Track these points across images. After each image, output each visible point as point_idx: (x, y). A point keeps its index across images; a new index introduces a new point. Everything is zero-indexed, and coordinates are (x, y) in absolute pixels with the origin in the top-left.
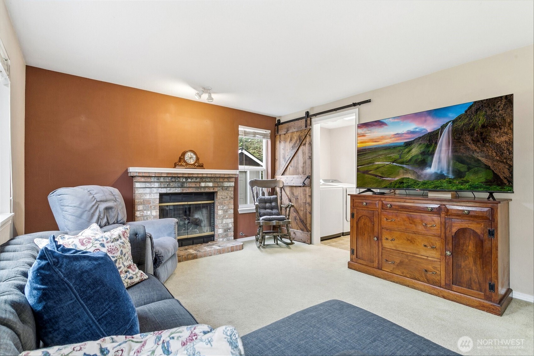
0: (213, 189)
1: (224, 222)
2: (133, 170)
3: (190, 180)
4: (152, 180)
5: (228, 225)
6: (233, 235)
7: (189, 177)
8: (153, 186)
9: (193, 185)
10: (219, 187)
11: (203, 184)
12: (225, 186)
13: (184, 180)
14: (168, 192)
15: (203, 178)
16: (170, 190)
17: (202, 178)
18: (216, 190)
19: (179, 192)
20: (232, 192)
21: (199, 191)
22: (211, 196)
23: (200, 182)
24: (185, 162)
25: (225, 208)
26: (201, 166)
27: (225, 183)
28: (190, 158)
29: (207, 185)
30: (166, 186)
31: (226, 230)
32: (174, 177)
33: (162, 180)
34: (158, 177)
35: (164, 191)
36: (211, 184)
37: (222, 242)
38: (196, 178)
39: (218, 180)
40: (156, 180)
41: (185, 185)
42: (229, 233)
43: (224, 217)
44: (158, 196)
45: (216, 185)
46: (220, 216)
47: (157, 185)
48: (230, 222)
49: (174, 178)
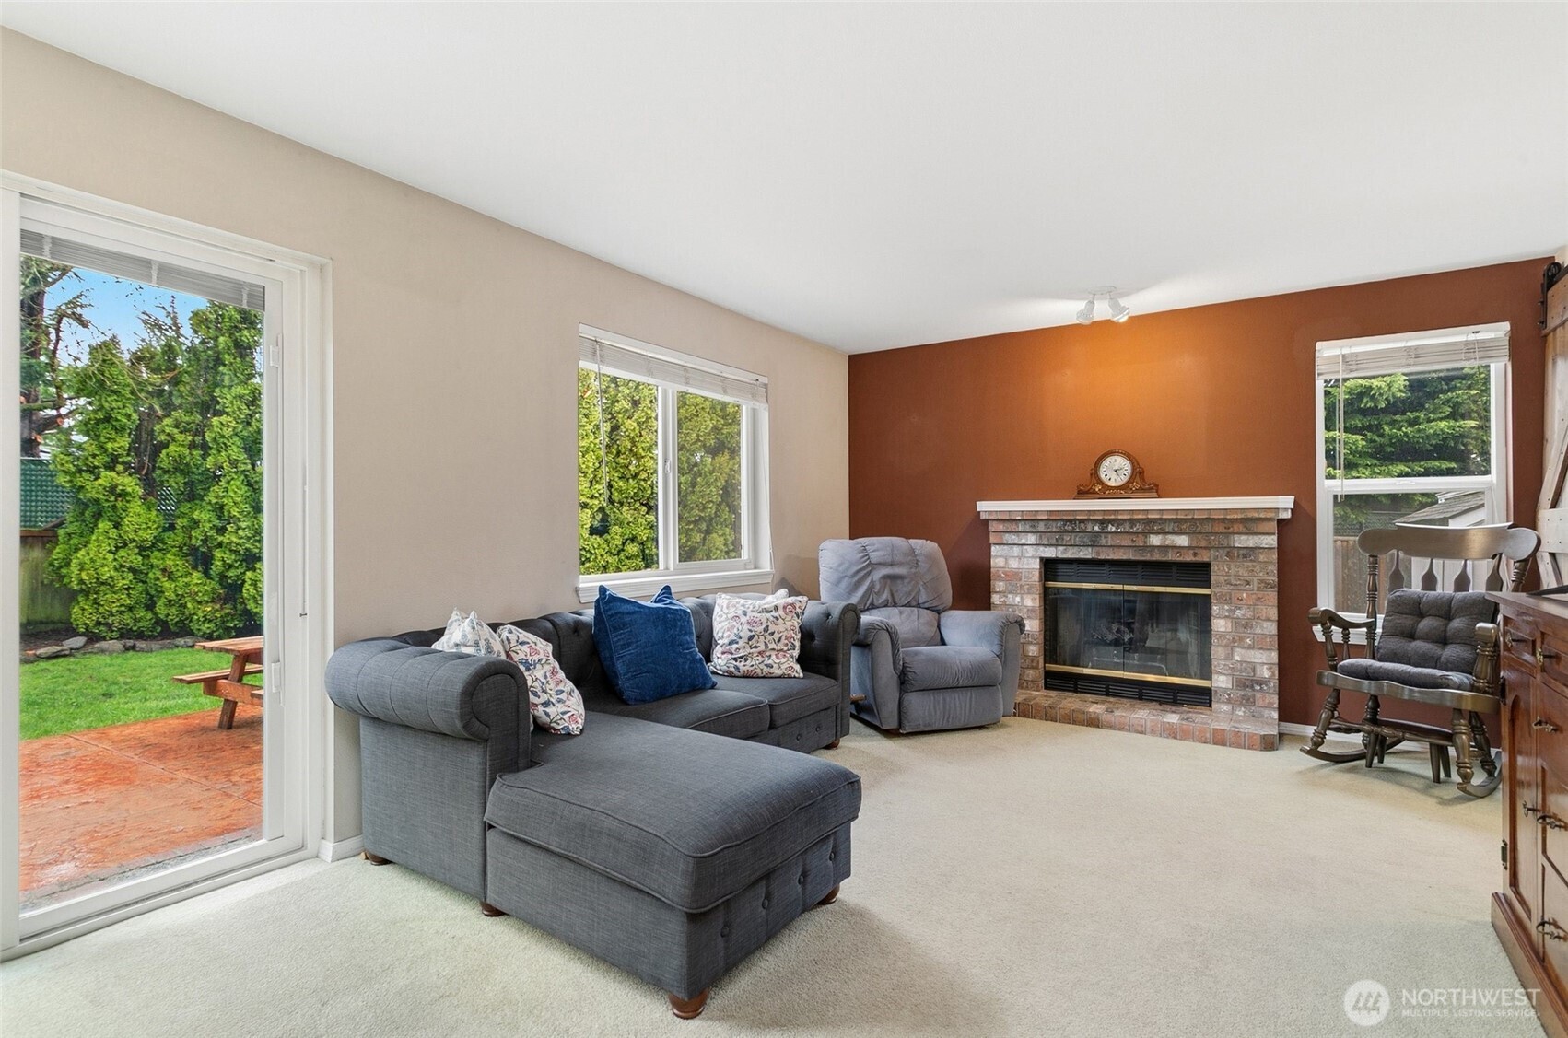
0: (1195, 554)
1: (1237, 658)
2: (984, 507)
3: (1114, 529)
4: (1020, 529)
5: (1254, 670)
6: (1276, 705)
7: (1111, 521)
8: (1023, 541)
9: (1127, 542)
10: (1217, 548)
11: (1155, 540)
12: (1237, 545)
13: (1096, 528)
14: (1061, 556)
15: (1152, 523)
16: (1065, 551)
17: (1149, 522)
18: (1204, 557)
19: (1089, 557)
20: (1273, 568)
21: (1147, 557)
22: (1200, 573)
23: (1146, 535)
24: (1100, 482)
25: (1239, 613)
26: (1156, 490)
27: (1236, 537)
28: (1115, 470)
29: (1168, 543)
30: (1054, 542)
31: (1248, 683)
32: (1070, 521)
33: (1041, 527)
34: (1032, 520)
35: (1050, 553)
36: (1182, 541)
37: (1221, 715)
38: (1132, 522)
39: (1208, 528)
40: (1028, 528)
41: (1103, 541)
42: (1258, 695)
43: (1235, 642)
44: (1036, 565)
45: (1203, 544)
46: (1222, 635)
47: (1032, 539)
48: (1265, 662)
49: (1070, 523)
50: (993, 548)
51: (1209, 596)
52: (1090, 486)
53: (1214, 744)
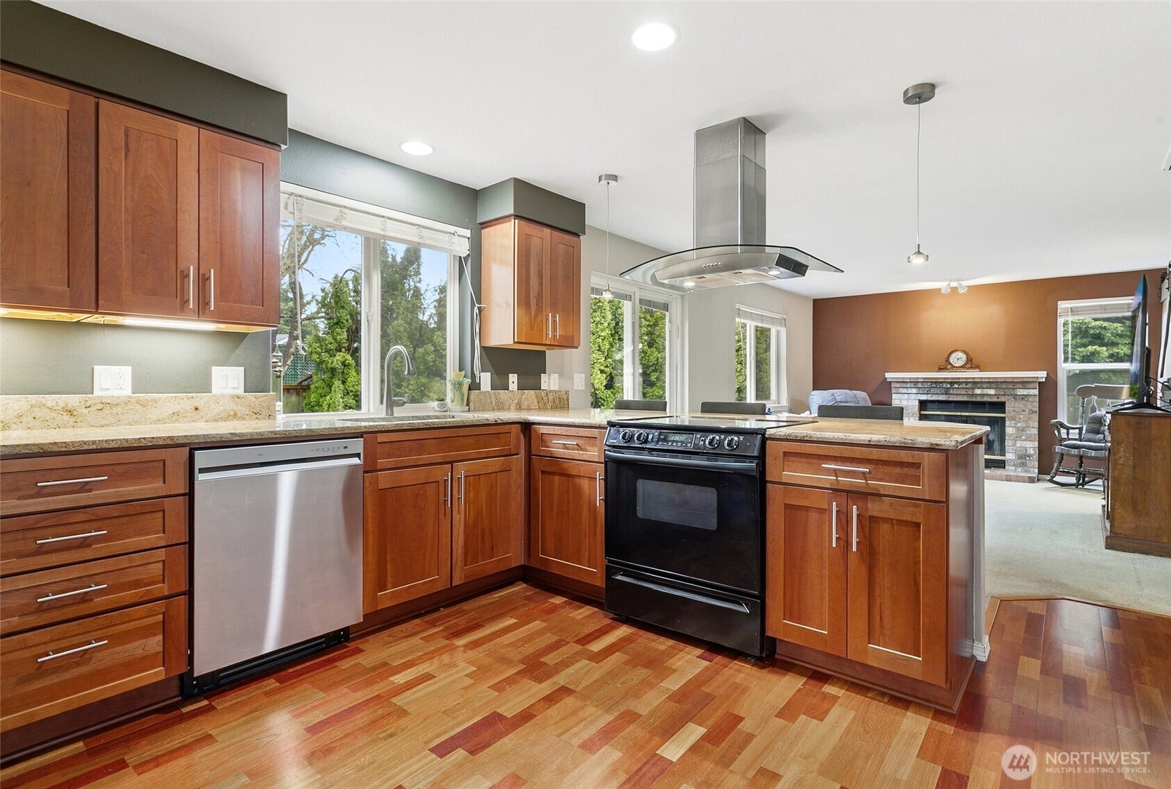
0: (998, 398)
1: (1018, 445)
2: (888, 375)
3: (957, 386)
4: (908, 386)
5: (1026, 450)
6: (1037, 466)
7: (956, 383)
8: (910, 392)
9: (964, 392)
10: (1009, 395)
11: (978, 391)
12: (1018, 394)
13: (948, 386)
14: (929, 399)
15: (976, 383)
16: (931, 397)
17: (974, 383)
18: (1002, 399)
19: (944, 399)
20: (1037, 404)
21: (974, 399)
22: (1000, 406)
23: (973, 389)
24: (950, 364)
25: (1019, 425)
26: (977, 367)
27: (1018, 390)
28: (958, 359)
29: (984, 393)
30: (926, 392)
31: (1023, 457)
32: (935, 382)
33: (920, 385)
34: (915, 383)
35: (924, 397)
36: (992, 392)
37: (1010, 470)
38: (967, 383)
39: (1004, 386)
40: (912, 385)
41: (951, 392)
42: (1028, 462)
43: (1016, 439)
44: (917, 403)
45: (1002, 393)
46: (1011, 435)
47: (914, 391)
48: (1032, 447)
49: (936, 383)
50: (893, 395)
51: (1005, 417)
52: (946, 366)
53: (1007, 481)
